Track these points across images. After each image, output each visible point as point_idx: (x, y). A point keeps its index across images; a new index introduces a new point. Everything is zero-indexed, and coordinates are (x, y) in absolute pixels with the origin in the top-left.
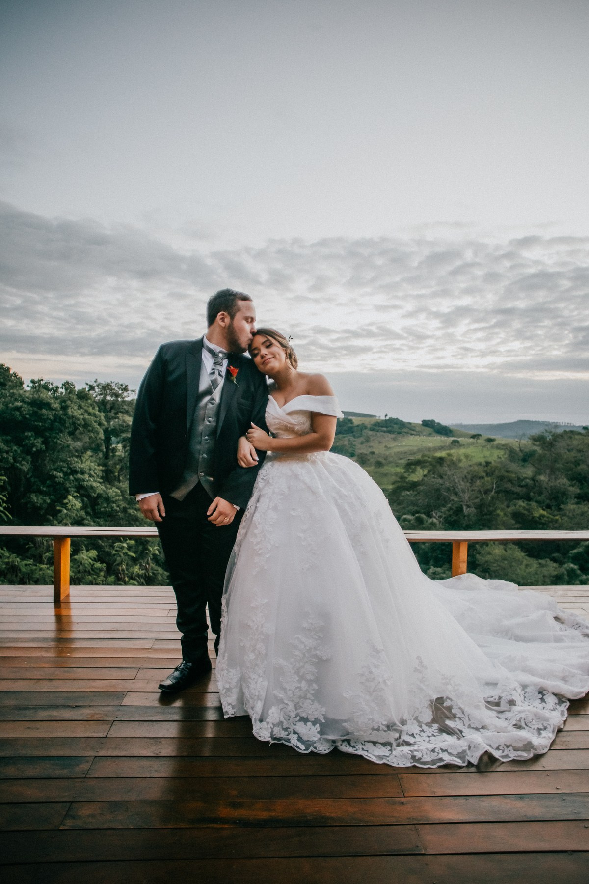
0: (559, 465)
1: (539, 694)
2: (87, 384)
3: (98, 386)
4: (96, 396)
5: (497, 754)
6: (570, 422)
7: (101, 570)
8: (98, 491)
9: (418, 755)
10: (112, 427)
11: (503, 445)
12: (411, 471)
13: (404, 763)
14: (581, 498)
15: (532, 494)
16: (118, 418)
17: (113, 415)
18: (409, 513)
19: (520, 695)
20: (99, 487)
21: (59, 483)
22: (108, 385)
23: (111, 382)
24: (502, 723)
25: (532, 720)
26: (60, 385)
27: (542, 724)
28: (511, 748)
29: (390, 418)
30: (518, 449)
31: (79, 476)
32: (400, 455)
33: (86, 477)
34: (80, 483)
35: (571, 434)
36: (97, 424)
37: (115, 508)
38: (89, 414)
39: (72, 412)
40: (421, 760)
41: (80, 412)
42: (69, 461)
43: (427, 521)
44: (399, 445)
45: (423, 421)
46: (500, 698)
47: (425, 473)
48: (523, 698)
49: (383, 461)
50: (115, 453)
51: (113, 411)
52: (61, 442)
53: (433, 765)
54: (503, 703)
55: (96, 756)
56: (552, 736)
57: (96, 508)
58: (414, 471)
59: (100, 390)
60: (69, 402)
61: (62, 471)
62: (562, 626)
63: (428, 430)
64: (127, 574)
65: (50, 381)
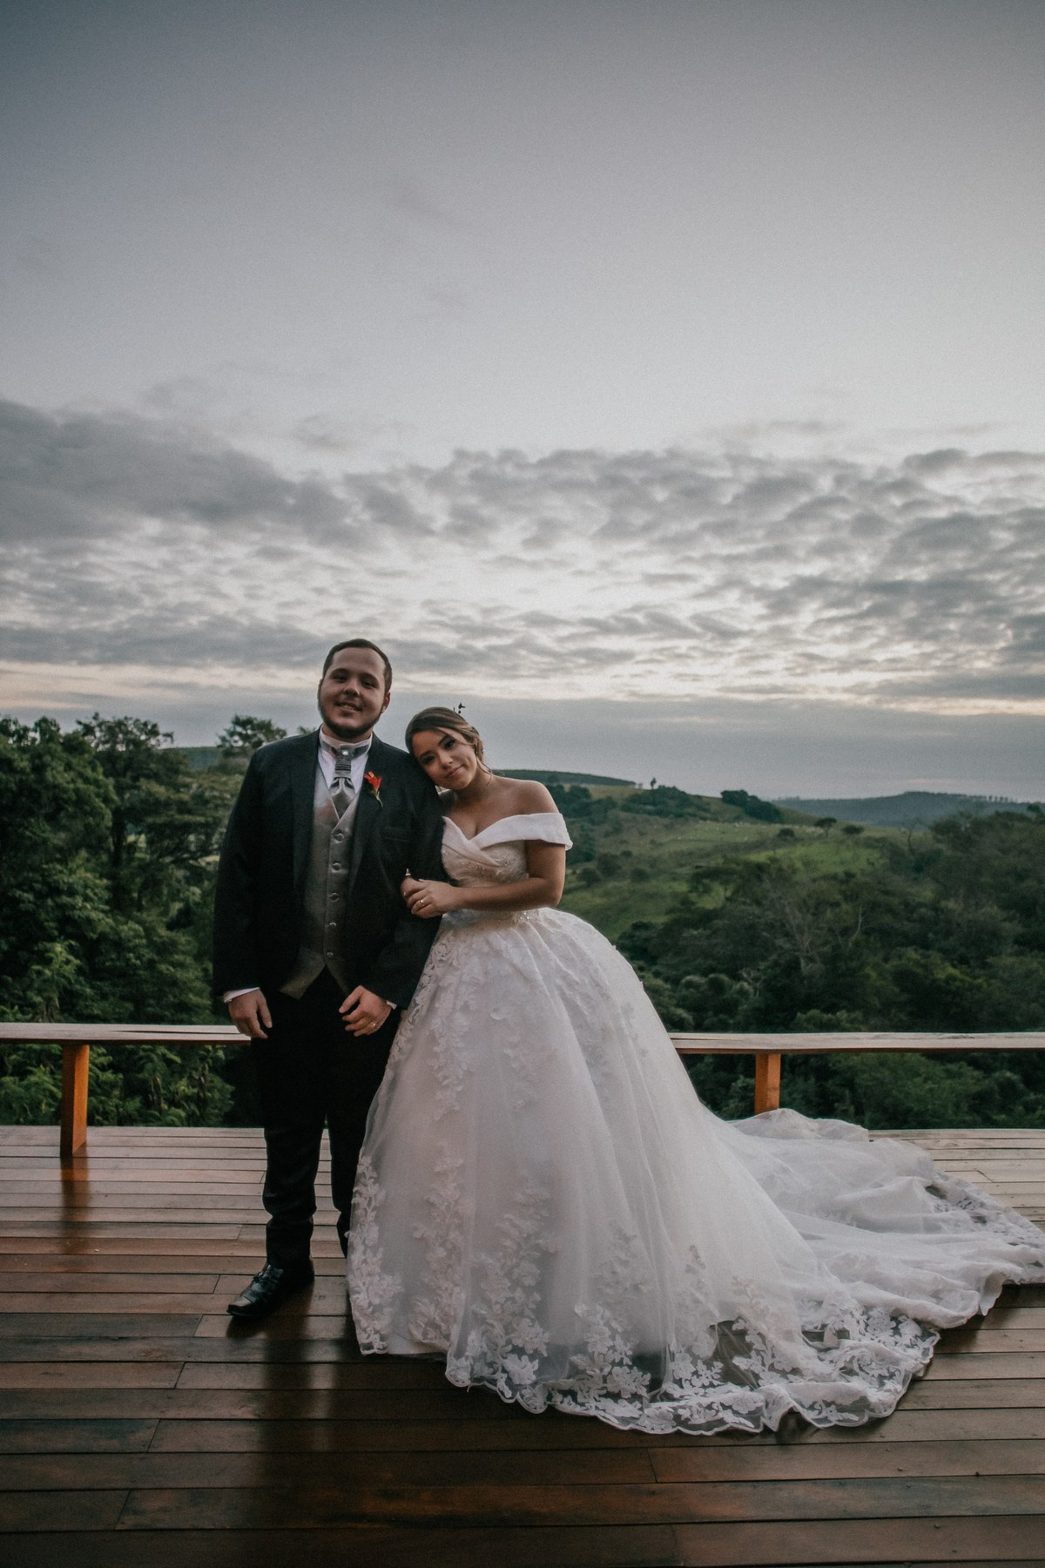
0: (986, 879)
1: (891, 1320)
2: (80, 723)
3: (100, 725)
4: (97, 746)
5: (809, 1416)
6: (1004, 796)
7: (113, 1085)
8: (100, 929)
9: (685, 1413)
10: (128, 805)
11: (877, 840)
12: (701, 889)
13: (663, 1427)
14: (1026, 944)
15: (931, 935)
16: (138, 788)
17: (129, 782)
18: (695, 971)
19: (858, 1322)
20: (103, 920)
21: (27, 912)
22: (120, 724)
23: (126, 718)
24: (823, 1367)
25: (872, 1361)
26: (31, 725)
27: (888, 1370)
28: (833, 1407)
29: (660, 787)
30: (906, 848)
31: (65, 899)
32: (681, 858)
33: (79, 901)
34: (67, 913)
35: (1007, 817)
36: (101, 799)
37: (133, 961)
38: (86, 780)
39: (54, 777)
40: (689, 1423)
41: (68, 776)
42: (45, 870)
43: (731, 987)
44: (679, 838)
45: (725, 793)
46: (824, 1326)
47: (729, 894)
48: (862, 1325)
49: (647, 869)
50: (134, 853)
51: (129, 774)
52: (30, 835)
53: (708, 1430)
54: (828, 1335)
55: (161, 1419)
56: (901, 1389)
57: (97, 961)
58: (707, 890)
59: (103, 734)
60: (47, 758)
61: (31, 889)
62: (940, 1202)
63: (735, 810)
64: (165, 1094)
65: (13, 718)
